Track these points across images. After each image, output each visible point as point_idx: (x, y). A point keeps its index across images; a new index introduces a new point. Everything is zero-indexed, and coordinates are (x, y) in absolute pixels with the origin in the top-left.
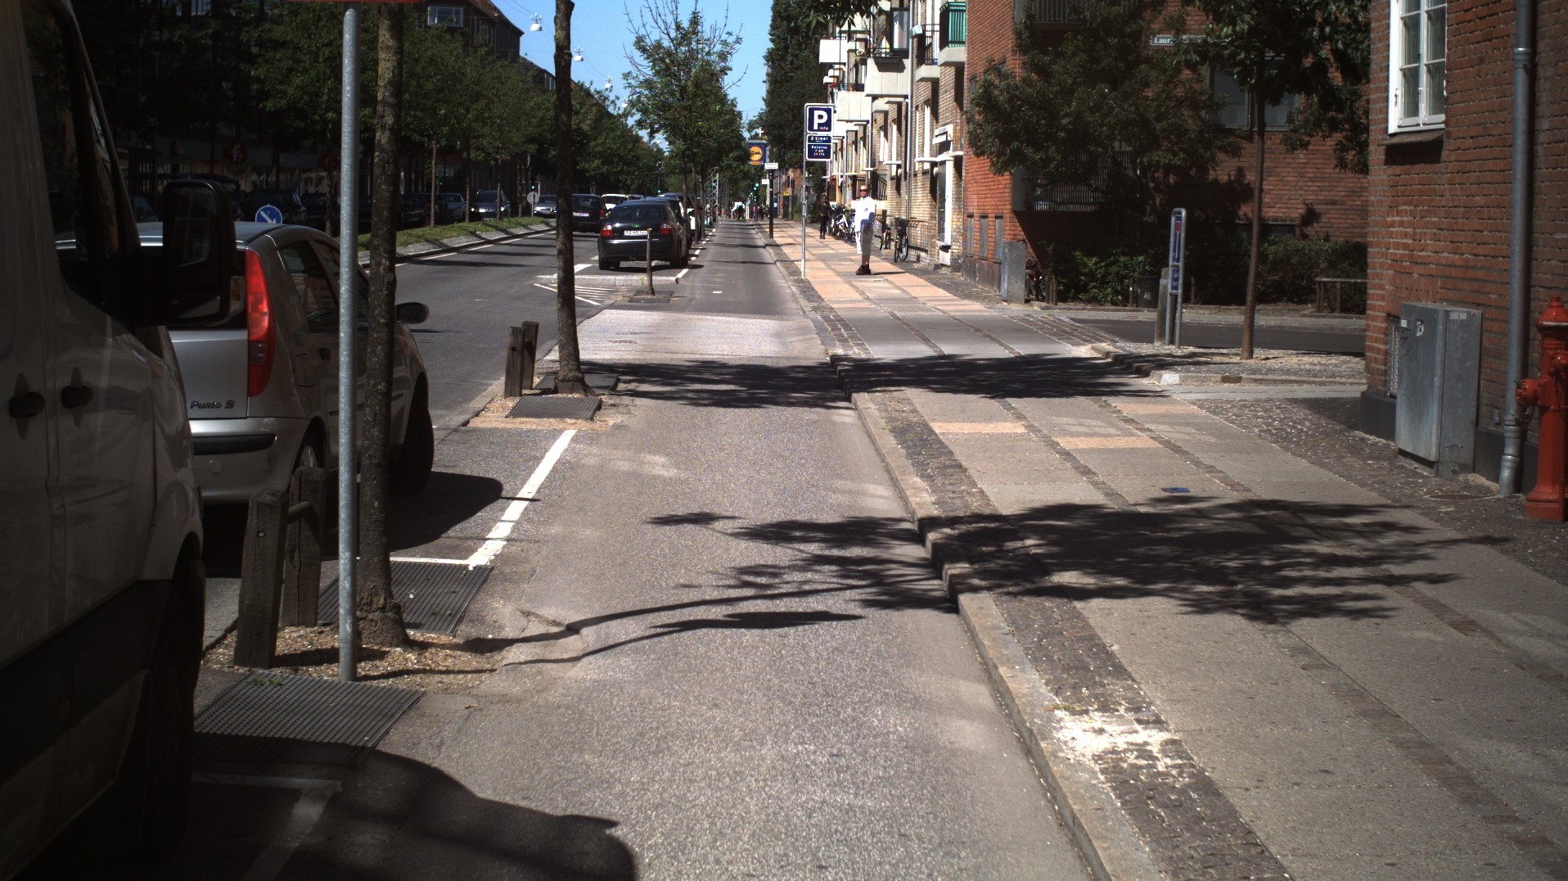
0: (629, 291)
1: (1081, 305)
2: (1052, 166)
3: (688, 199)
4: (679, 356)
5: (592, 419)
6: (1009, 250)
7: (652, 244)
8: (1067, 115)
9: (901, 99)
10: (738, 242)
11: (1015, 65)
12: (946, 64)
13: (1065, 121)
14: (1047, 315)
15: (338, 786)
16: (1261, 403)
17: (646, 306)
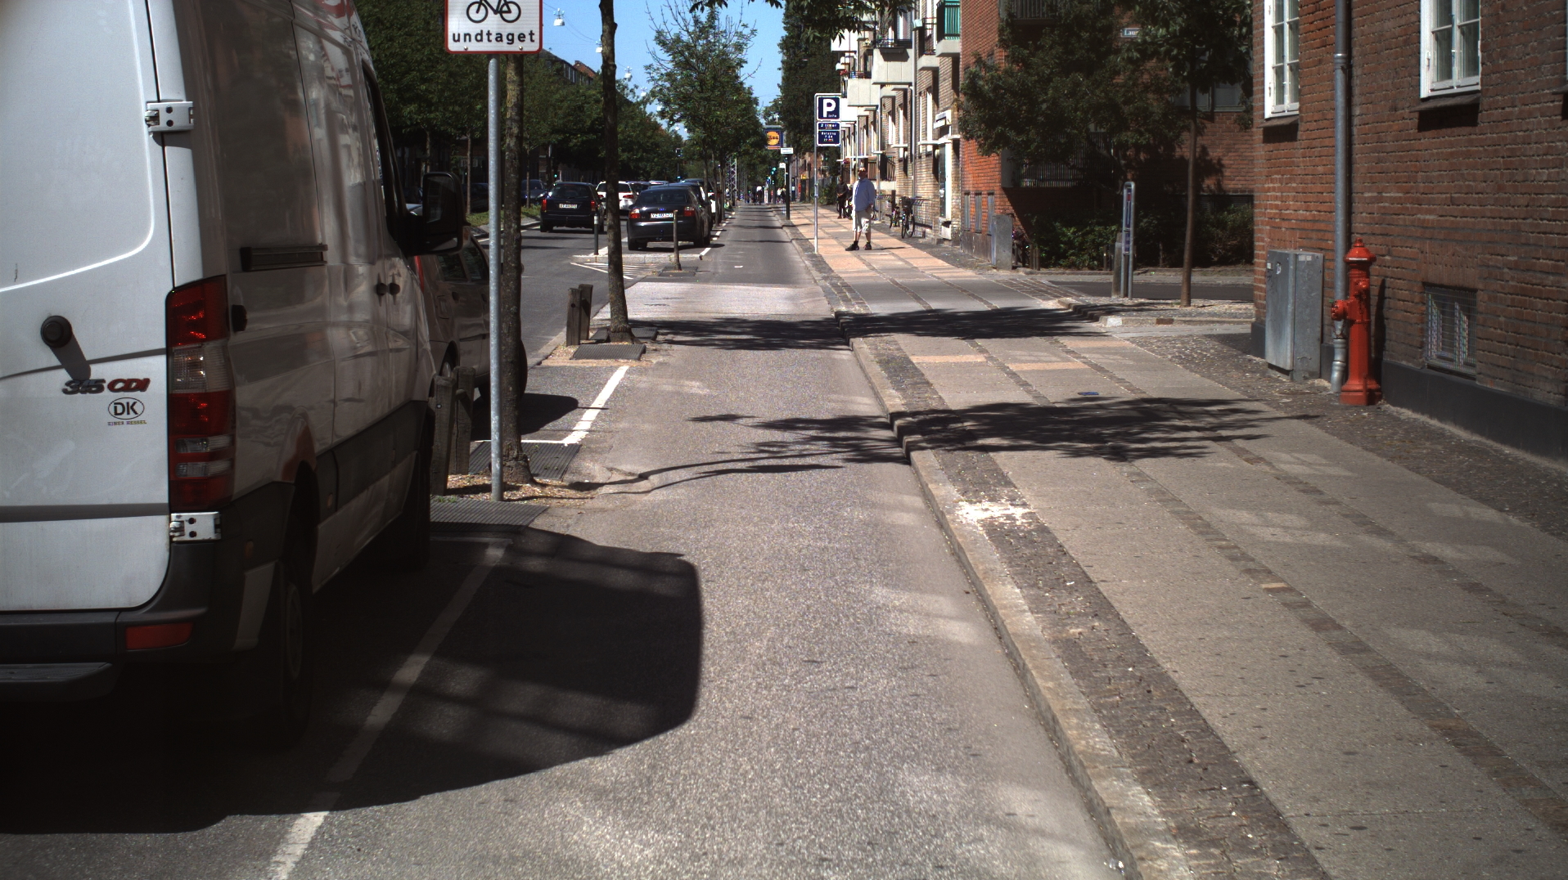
0: (658, 267)
1: (1061, 270)
2: (1033, 147)
3: (709, 184)
4: (708, 315)
5: (639, 359)
6: (996, 222)
7: (678, 225)
8: (1044, 101)
9: (906, 86)
10: (757, 223)
11: (1000, 58)
12: (943, 55)
13: (1044, 106)
14: (1028, 278)
15: (510, 541)
16: (1181, 339)
17: (675, 279)
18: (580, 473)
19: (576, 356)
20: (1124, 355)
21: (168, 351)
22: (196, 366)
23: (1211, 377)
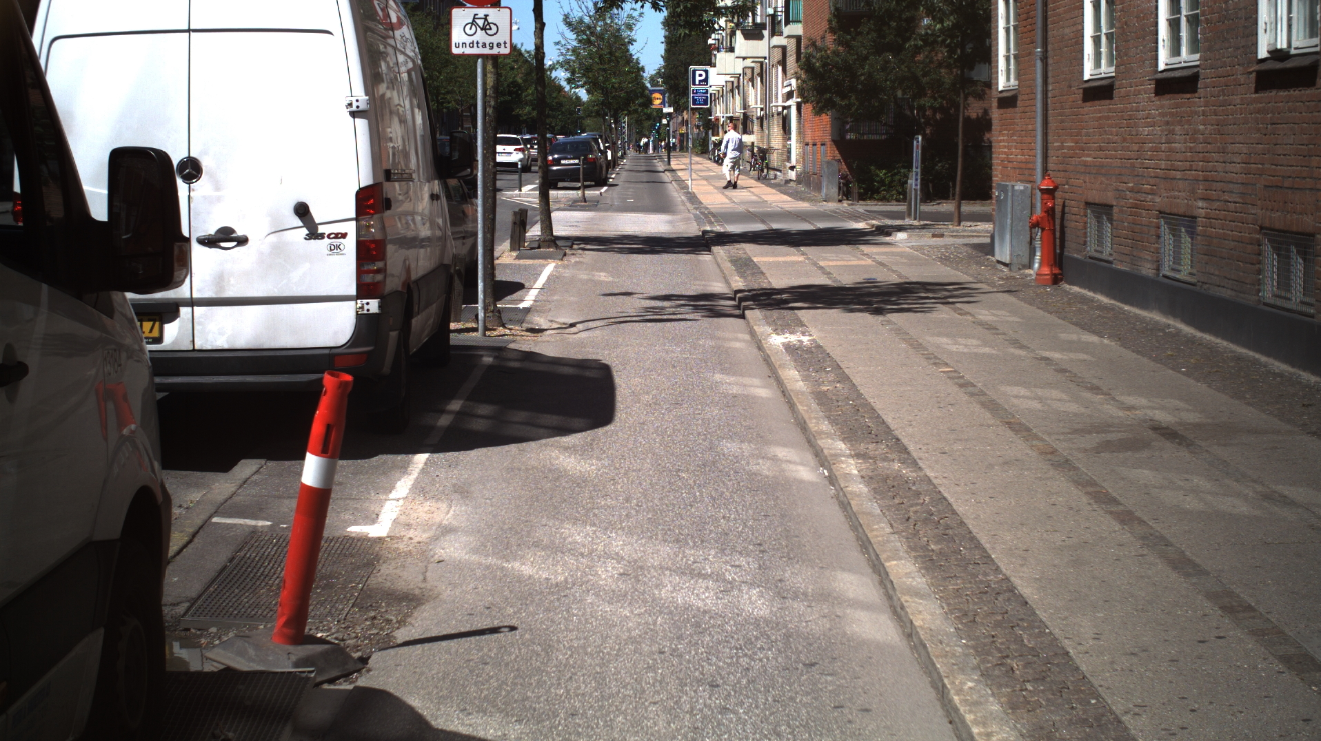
0: (568, 201)
1: (875, 202)
2: (853, 109)
3: (605, 137)
5: (562, 260)
6: (827, 166)
7: (583, 168)
8: (862, 75)
9: (762, 60)
10: (643, 168)
11: (829, 41)
12: (788, 37)
13: (863, 78)
14: (850, 208)
15: (497, 354)
16: (946, 247)
17: (583, 209)
18: (532, 323)
19: (518, 258)
20: (902, 257)
21: (357, 219)
22: (370, 226)
23: (957, 269)
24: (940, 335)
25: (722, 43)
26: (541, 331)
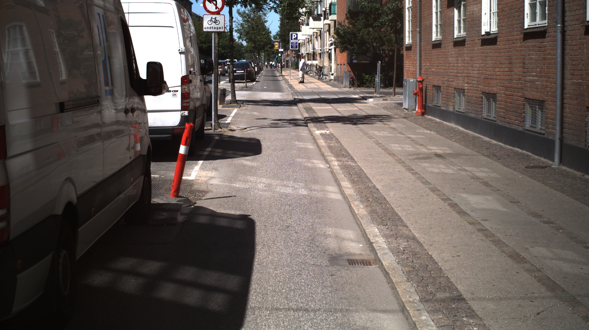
0: (240, 87)
1: (364, 88)
2: (355, 50)
3: (254, 61)
5: (240, 108)
6: (345, 74)
7: (246, 74)
8: (359, 36)
9: (321, 29)
10: (271, 75)
11: (346, 23)
12: (331, 20)
13: (359, 38)
14: (353, 90)
15: (219, 136)
16: (387, 104)
17: (246, 90)
18: (231, 128)
19: (223, 107)
20: (369, 107)
21: (181, 86)
22: (185, 88)
23: (389, 111)
24: (375, 131)
25: (304, 22)
26: (234, 130)
